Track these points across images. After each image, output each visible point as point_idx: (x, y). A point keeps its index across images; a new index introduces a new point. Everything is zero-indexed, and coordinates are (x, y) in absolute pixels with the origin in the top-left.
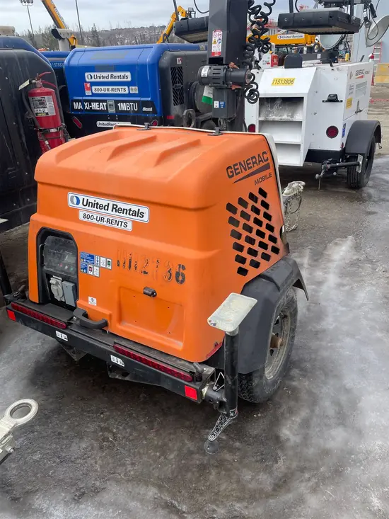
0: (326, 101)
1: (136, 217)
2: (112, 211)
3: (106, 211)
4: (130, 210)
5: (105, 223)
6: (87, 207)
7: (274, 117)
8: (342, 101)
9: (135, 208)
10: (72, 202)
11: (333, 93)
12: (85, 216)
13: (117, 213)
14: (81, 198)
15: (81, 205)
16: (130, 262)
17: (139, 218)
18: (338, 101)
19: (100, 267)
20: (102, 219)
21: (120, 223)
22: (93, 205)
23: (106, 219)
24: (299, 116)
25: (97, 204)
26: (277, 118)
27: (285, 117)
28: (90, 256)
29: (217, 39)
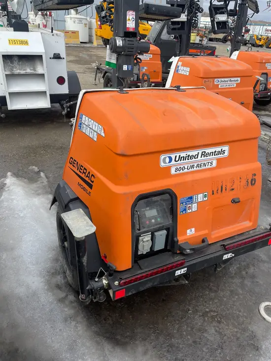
0: (53, 58)
1: (220, 155)
2: (201, 157)
3: (196, 159)
4: (215, 152)
5: (195, 168)
6: (179, 162)
7: (18, 71)
8: (64, 58)
9: (218, 149)
10: (164, 162)
11: (57, 52)
12: (177, 170)
13: (205, 158)
14: (173, 156)
15: (173, 162)
16: (222, 187)
17: (222, 155)
18: (61, 58)
19: (197, 203)
20: (192, 167)
21: (207, 164)
22: (184, 158)
23: (196, 166)
24: (40, 70)
25: (189, 156)
26: (22, 72)
27: (29, 71)
28: (189, 198)
29: (131, 17)
